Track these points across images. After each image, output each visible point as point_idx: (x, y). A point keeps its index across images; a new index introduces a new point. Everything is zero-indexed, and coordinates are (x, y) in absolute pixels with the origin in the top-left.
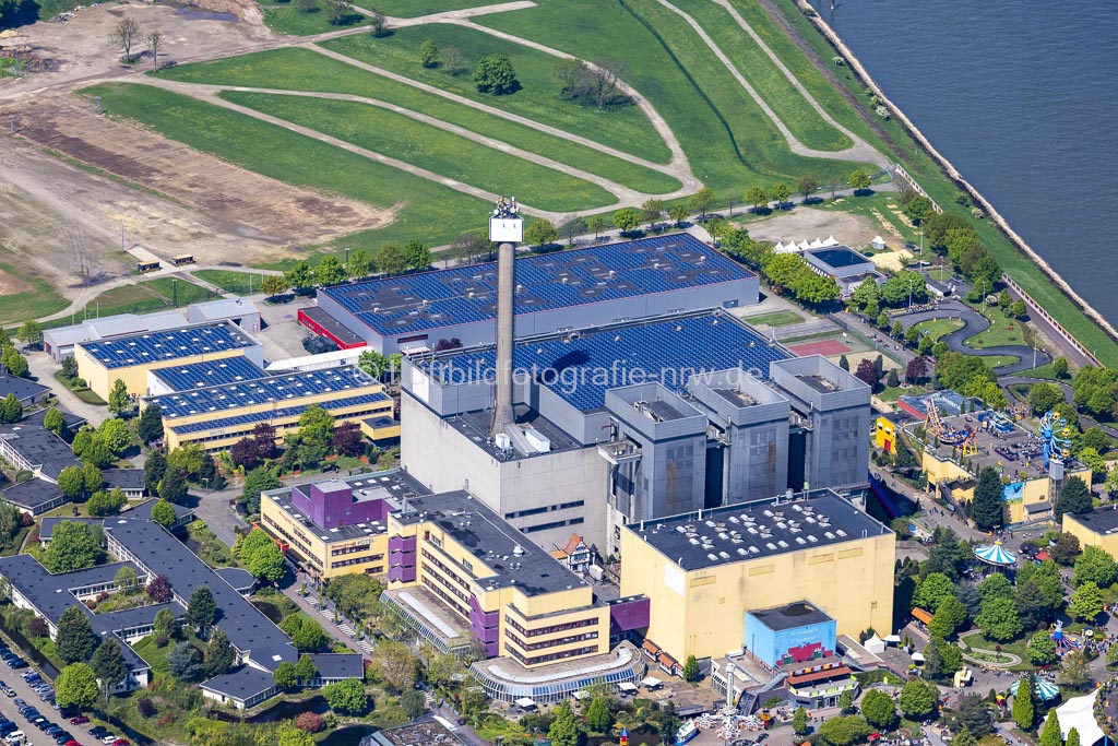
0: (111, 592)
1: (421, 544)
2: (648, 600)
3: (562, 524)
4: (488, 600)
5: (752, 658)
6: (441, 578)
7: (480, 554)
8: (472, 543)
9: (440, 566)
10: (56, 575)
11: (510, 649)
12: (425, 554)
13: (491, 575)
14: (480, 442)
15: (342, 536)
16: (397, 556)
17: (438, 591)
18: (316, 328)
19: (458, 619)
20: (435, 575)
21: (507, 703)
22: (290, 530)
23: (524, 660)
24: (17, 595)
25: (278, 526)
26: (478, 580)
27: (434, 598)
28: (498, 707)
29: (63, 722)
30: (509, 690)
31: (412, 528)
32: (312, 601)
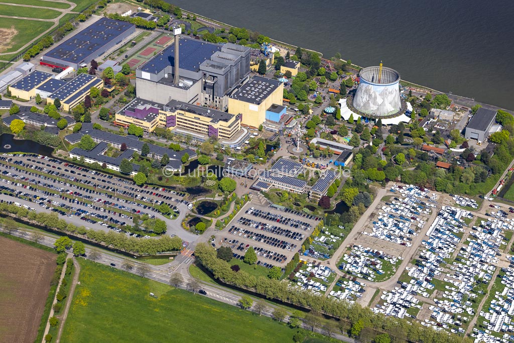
1: (177, 116)
2: (242, 114)
4: (216, 126)
5: (269, 121)
6: (186, 123)
7: (200, 115)
8: (194, 113)
9: (186, 120)
10: (90, 151)
11: (221, 136)
12: (178, 118)
13: (211, 119)
14: (175, 86)
15: (149, 119)
16: (171, 121)
17: (184, 126)
18: (50, 66)
19: (197, 132)
20: (183, 123)
21: (233, 150)
22: (132, 121)
23: (229, 138)
24: (86, 159)
25: (124, 121)
26: (211, 122)
27: (185, 129)
28: (233, 151)
29: (143, 188)
30: (232, 146)
31: (176, 113)
32: (154, 138)
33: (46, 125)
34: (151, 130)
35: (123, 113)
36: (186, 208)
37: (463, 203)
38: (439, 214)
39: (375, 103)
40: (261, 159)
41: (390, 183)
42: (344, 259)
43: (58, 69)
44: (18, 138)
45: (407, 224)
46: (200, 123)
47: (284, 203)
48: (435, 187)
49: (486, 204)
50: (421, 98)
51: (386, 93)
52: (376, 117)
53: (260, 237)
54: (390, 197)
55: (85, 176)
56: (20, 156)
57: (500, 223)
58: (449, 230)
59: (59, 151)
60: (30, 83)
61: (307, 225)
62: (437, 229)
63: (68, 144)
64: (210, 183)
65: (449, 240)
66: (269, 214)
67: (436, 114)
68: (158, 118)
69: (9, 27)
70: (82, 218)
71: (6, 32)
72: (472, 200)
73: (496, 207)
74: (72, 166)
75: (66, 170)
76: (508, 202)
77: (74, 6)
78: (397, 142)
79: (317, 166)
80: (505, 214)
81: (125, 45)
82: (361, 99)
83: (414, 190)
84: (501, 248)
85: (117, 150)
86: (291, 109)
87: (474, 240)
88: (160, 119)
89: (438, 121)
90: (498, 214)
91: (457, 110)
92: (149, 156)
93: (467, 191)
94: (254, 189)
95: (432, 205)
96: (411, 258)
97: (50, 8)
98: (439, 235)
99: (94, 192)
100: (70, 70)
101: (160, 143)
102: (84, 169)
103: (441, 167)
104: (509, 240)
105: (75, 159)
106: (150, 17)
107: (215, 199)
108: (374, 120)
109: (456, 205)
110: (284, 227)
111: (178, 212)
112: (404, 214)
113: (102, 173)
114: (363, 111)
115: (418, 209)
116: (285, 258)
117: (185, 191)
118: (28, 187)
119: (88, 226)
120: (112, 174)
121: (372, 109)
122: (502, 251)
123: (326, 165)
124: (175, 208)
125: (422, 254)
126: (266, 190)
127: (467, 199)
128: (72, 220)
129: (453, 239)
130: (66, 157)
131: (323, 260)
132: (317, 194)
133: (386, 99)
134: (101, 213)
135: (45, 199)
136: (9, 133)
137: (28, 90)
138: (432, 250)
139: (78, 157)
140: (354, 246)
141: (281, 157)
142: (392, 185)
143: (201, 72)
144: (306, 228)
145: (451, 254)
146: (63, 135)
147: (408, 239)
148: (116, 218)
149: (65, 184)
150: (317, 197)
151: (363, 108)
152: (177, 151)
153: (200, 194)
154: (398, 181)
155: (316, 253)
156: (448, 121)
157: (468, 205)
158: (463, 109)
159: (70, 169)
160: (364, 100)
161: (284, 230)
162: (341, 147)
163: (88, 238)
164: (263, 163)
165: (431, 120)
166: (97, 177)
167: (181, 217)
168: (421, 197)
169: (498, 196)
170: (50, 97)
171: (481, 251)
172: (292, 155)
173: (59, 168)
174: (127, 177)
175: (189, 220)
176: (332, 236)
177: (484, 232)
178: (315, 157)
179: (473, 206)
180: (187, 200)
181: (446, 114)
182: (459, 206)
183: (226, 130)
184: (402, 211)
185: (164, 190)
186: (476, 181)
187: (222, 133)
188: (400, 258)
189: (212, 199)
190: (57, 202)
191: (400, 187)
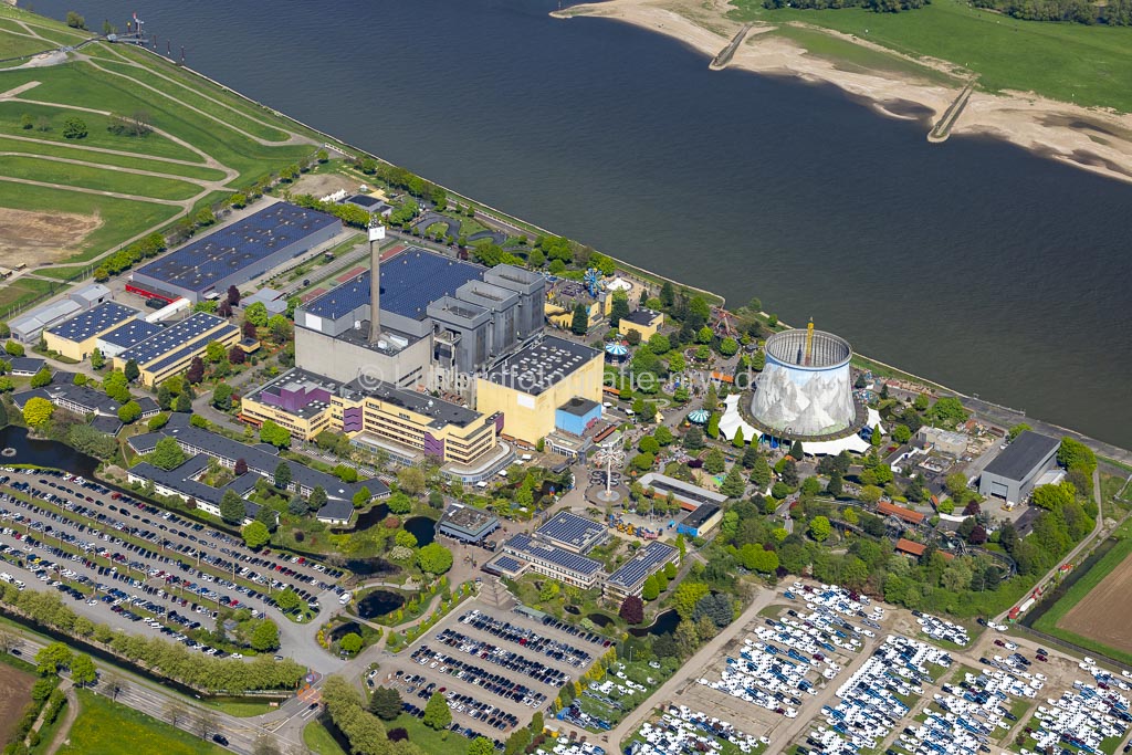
1: (365, 409)
2: (503, 414)
4: (438, 434)
5: (563, 432)
6: (383, 426)
7: (411, 409)
8: (400, 404)
9: (382, 419)
10: (171, 471)
11: (451, 457)
12: (368, 414)
13: (430, 420)
14: (369, 348)
15: (308, 413)
16: (353, 417)
17: (380, 432)
18: (144, 293)
19: (404, 446)
20: (378, 424)
21: (470, 487)
22: (272, 416)
23: (465, 461)
24: (158, 487)
25: (258, 415)
26: (430, 425)
27: (379, 437)
28: (468, 490)
29: (259, 556)
30: (469, 479)
31: (362, 403)
32: (312, 453)
33: (97, 412)
34: (310, 435)
35: (257, 398)
36: (336, 601)
37: (937, 632)
38: (879, 653)
39: (792, 407)
40: (523, 509)
41: (789, 579)
42: (642, 732)
43: (158, 301)
44: (36, 437)
45: (799, 669)
46: (409, 428)
47: (545, 605)
48: (882, 594)
49: (989, 638)
50: (906, 404)
51: (817, 388)
52: (794, 436)
53: (473, 672)
54: (780, 607)
55: (146, 521)
56: (28, 474)
57: (1008, 680)
58: (889, 688)
59: (111, 467)
60: (88, 326)
61: (582, 655)
62: (862, 685)
63: (131, 453)
64: (400, 552)
65: (883, 709)
66: (507, 625)
67: (929, 438)
68: (327, 413)
69: (89, 213)
70: (114, 608)
71: (79, 222)
72: (959, 628)
73: (1007, 645)
74: (126, 500)
75: (112, 508)
76: (1039, 636)
77: (233, 175)
78: (828, 493)
79: (639, 533)
80: (1024, 661)
81: (312, 259)
82: (766, 397)
83: (835, 598)
84: (994, 735)
85: (228, 472)
86: (619, 409)
87: (937, 714)
88: (333, 413)
89: (929, 454)
90: (1009, 662)
91: (979, 434)
92: (290, 488)
93: (950, 608)
94: (489, 571)
95: (867, 632)
96: (790, 742)
97: (183, 179)
98: (865, 697)
99: (155, 555)
100: (184, 303)
101: (322, 464)
102: (151, 506)
103: (906, 552)
104: (1016, 719)
105: (137, 486)
106: (377, 206)
107: (403, 587)
108: (788, 443)
109: (920, 636)
110: (530, 655)
111: (316, 610)
112: (798, 645)
113: (183, 518)
114: (768, 423)
115: (833, 638)
116: (513, 720)
117: (344, 567)
118: (24, 537)
119: (120, 625)
120: (202, 522)
121: (786, 419)
122: (996, 742)
123: (656, 532)
124: (314, 600)
125: (814, 735)
126: (513, 575)
127: (948, 623)
128: (93, 611)
129: (891, 707)
130: (119, 481)
131: (596, 732)
132: (619, 591)
134: (157, 600)
135: (50, 564)
136: (21, 425)
137: (79, 340)
138: (840, 728)
139: (143, 482)
140: (672, 707)
141: (567, 508)
142: (793, 584)
143: (428, 321)
144: (579, 663)
145: (880, 739)
146: (126, 435)
147: (793, 700)
148: (183, 611)
149: (102, 535)
150: (618, 598)
151: (768, 415)
152: (349, 482)
153: (375, 575)
154: (806, 576)
155: (583, 716)
156: (953, 455)
157: (946, 637)
158: (994, 432)
159: (120, 505)
160: (771, 398)
161: (530, 663)
162: (700, 496)
163: (115, 651)
164: (526, 518)
165: (916, 450)
166: (171, 525)
167: (320, 620)
168: (848, 612)
169: (1021, 623)
170: (119, 356)
171: (947, 737)
172: (592, 506)
173: (98, 503)
174: (234, 529)
175: (336, 627)
176: (629, 683)
177: (966, 697)
178: (641, 514)
179: (958, 641)
180: (342, 586)
181: (950, 441)
182: (926, 639)
183: (460, 445)
184: (798, 639)
185: (301, 561)
186: (975, 586)
187: (452, 450)
188: (763, 739)
189: (397, 586)
190: (73, 570)
191: (808, 589)
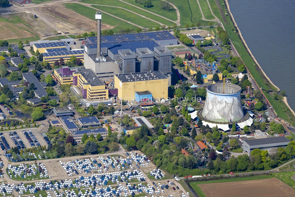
0: (20, 85)
1: (78, 78)
2: (118, 89)
3: (109, 76)
4: (85, 87)
5: (136, 101)
7: (87, 79)
10: (10, 81)
11: (88, 97)
13: (86, 82)
14: (93, 60)
17: (80, 87)
20: (80, 84)
23: (90, 99)
31: (76, 75)
32: (57, 89)
33: (15, 65)
34: (62, 83)
35: (59, 70)
39: (208, 108)
40: (88, 114)
51: (216, 102)
68: (72, 78)
72: (163, 175)
73: (169, 183)
114: (202, 114)
121: (205, 113)
126: (52, 125)
133: (215, 106)
143: (117, 55)
165: (245, 135)
183: (90, 92)
185: (8, 109)
191: (136, 154)
